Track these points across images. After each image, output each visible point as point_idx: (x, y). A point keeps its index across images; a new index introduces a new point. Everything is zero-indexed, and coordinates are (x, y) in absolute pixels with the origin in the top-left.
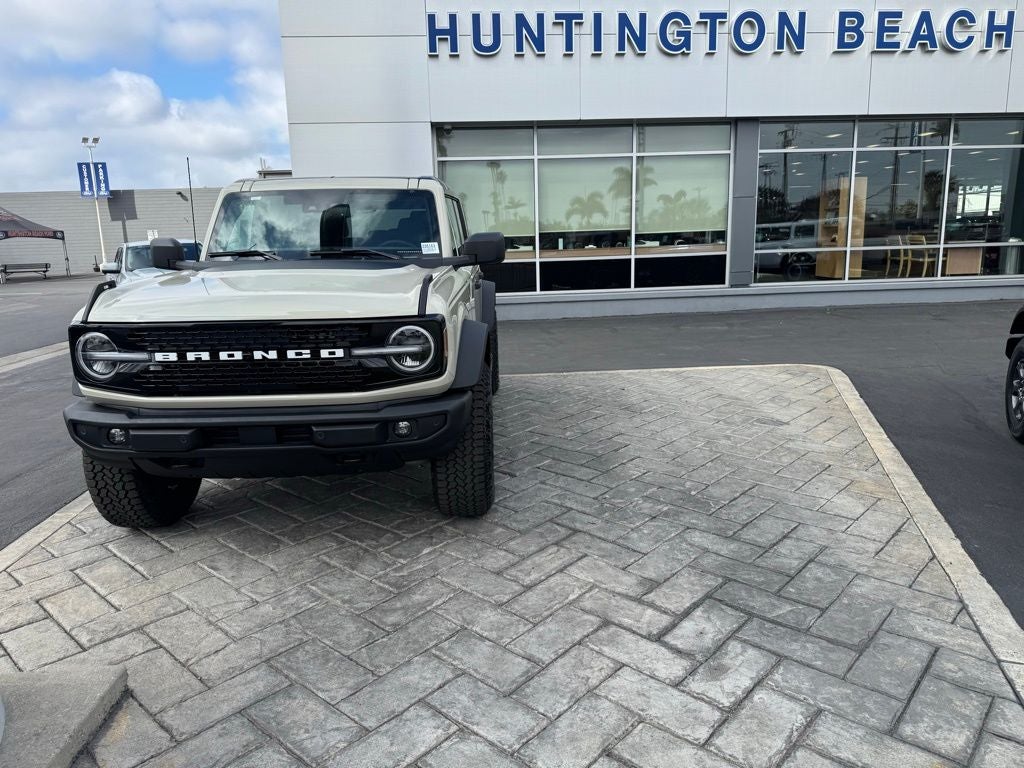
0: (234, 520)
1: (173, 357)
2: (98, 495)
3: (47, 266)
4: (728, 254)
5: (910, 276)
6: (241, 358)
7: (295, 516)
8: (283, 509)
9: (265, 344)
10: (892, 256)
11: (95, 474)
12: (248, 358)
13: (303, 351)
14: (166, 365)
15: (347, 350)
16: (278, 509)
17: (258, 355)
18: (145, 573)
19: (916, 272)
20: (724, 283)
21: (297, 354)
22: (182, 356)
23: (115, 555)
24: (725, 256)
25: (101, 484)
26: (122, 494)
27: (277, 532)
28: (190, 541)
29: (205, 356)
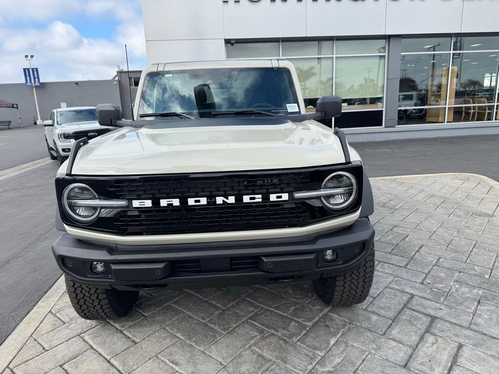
0: (170, 306)
1: (148, 203)
2: (78, 303)
3: (10, 122)
4: (384, 109)
5: (477, 120)
6: (206, 203)
7: (214, 303)
8: (202, 295)
9: (225, 191)
10: (465, 109)
11: (76, 289)
12: (212, 202)
13: (256, 196)
14: (142, 210)
15: (291, 194)
16: (199, 296)
17: (219, 200)
18: (120, 369)
19: (480, 118)
20: (382, 125)
21: (251, 199)
22: (156, 203)
23: (92, 348)
24: (383, 111)
25: (80, 296)
26: (96, 302)
27: (208, 319)
28: (147, 331)
29: (176, 202)
